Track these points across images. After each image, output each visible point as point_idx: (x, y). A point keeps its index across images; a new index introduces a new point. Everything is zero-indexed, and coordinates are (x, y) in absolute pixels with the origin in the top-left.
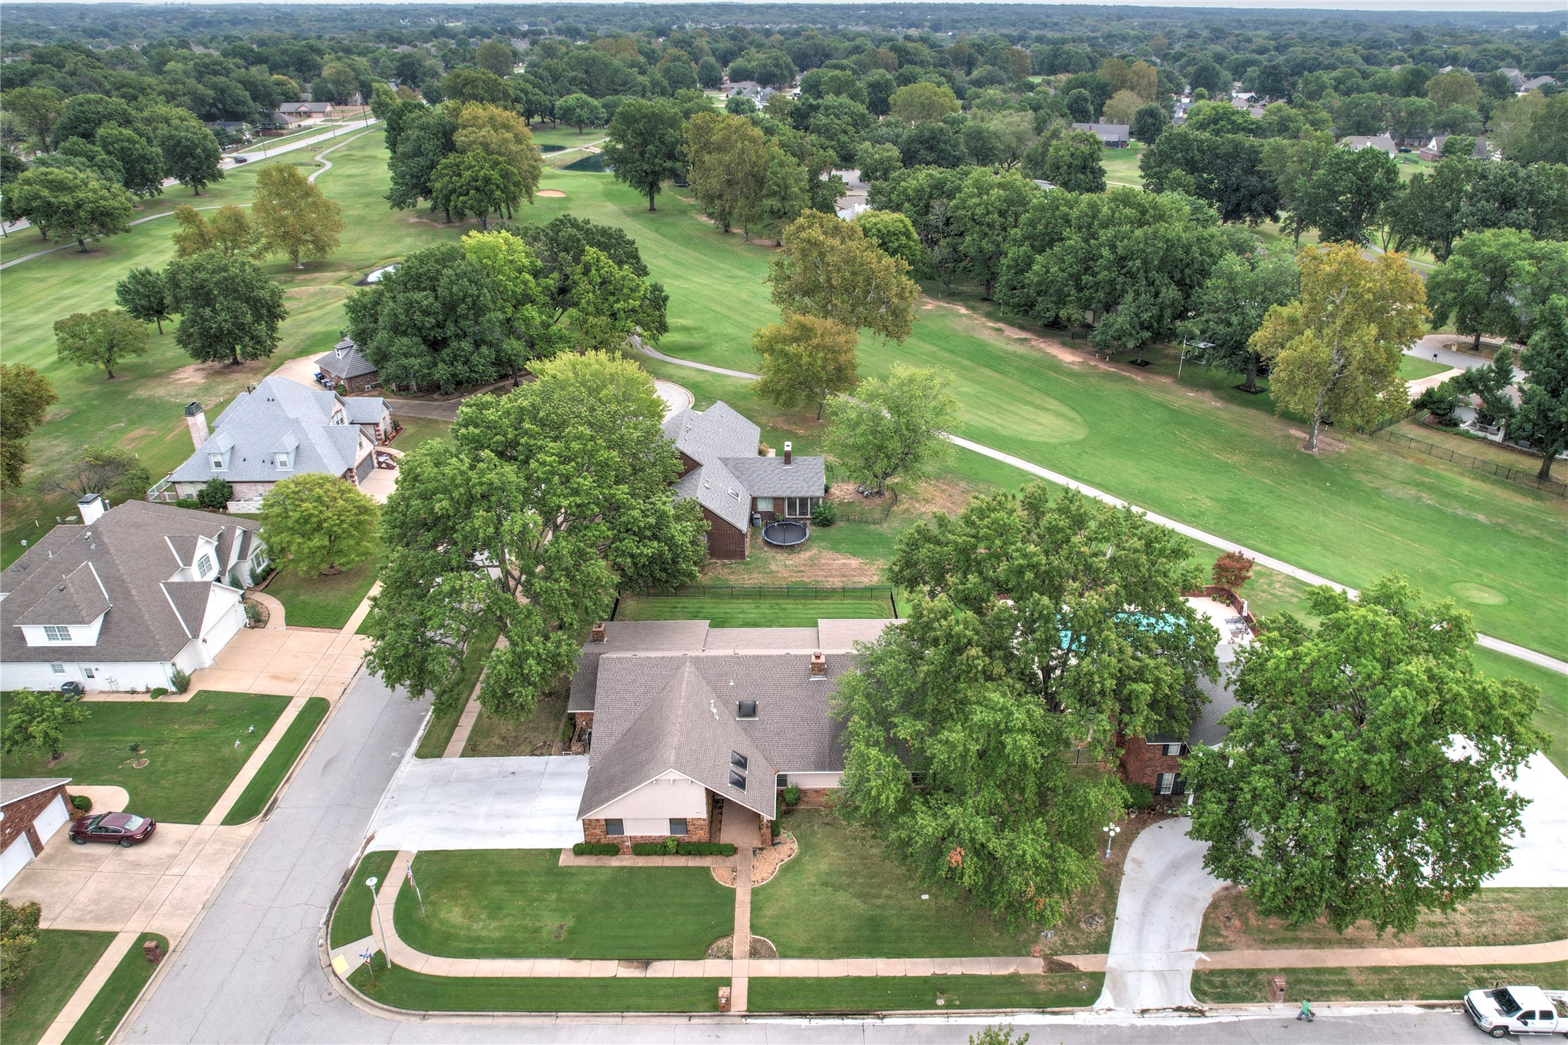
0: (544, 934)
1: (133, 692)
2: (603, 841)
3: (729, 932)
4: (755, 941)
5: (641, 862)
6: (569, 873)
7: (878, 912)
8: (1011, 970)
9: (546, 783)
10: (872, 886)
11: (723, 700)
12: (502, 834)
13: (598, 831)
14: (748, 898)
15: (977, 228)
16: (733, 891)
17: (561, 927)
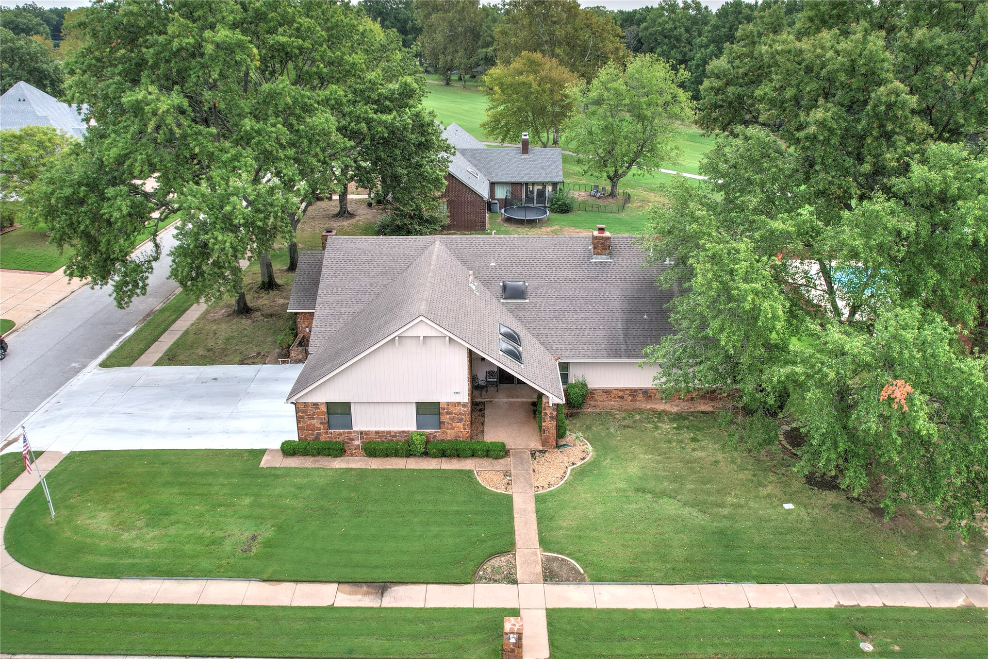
0: (227, 547)
2: (323, 438)
3: (509, 547)
4: (548, 559)
5: (375, 464)
6: (274, 474)
7: (726, 523)
8: (959, 602)
9: (253, 387)
10: (708, 493)
11: (487, 284)
12: (189, 435)
13: (316, 422)
14: (531, 507)
16: (509, 499)
17: (254, 538)
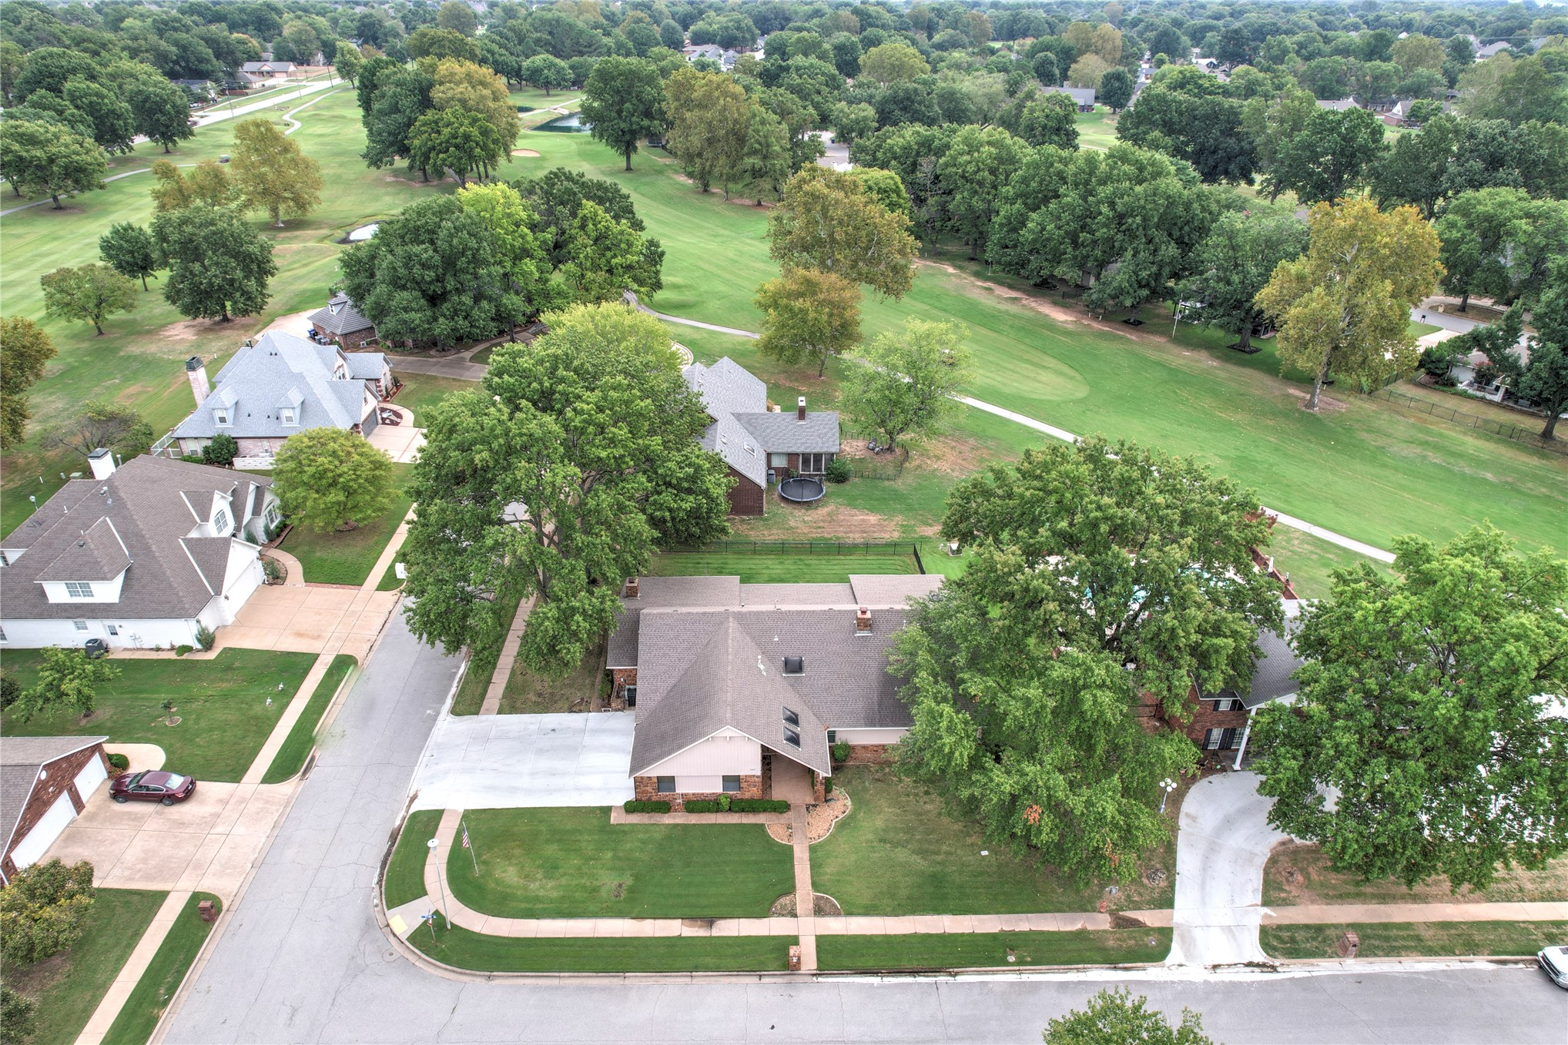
0: (604, 893)
1: (158, 649)
2: (654, 799)
3: (790, 889)
4: (818, 898)
5: (694, 819)
6: (621, 831)
7: (939, 868)
8: (1078, 926)
9: (587, 739)
10: (930, 842)
11: (770, 658)
12: (550, 792)
13: (649, 789)
14: (806, 855)
15: (968, 186)
16: (791, 848)
17: (620, 886)
